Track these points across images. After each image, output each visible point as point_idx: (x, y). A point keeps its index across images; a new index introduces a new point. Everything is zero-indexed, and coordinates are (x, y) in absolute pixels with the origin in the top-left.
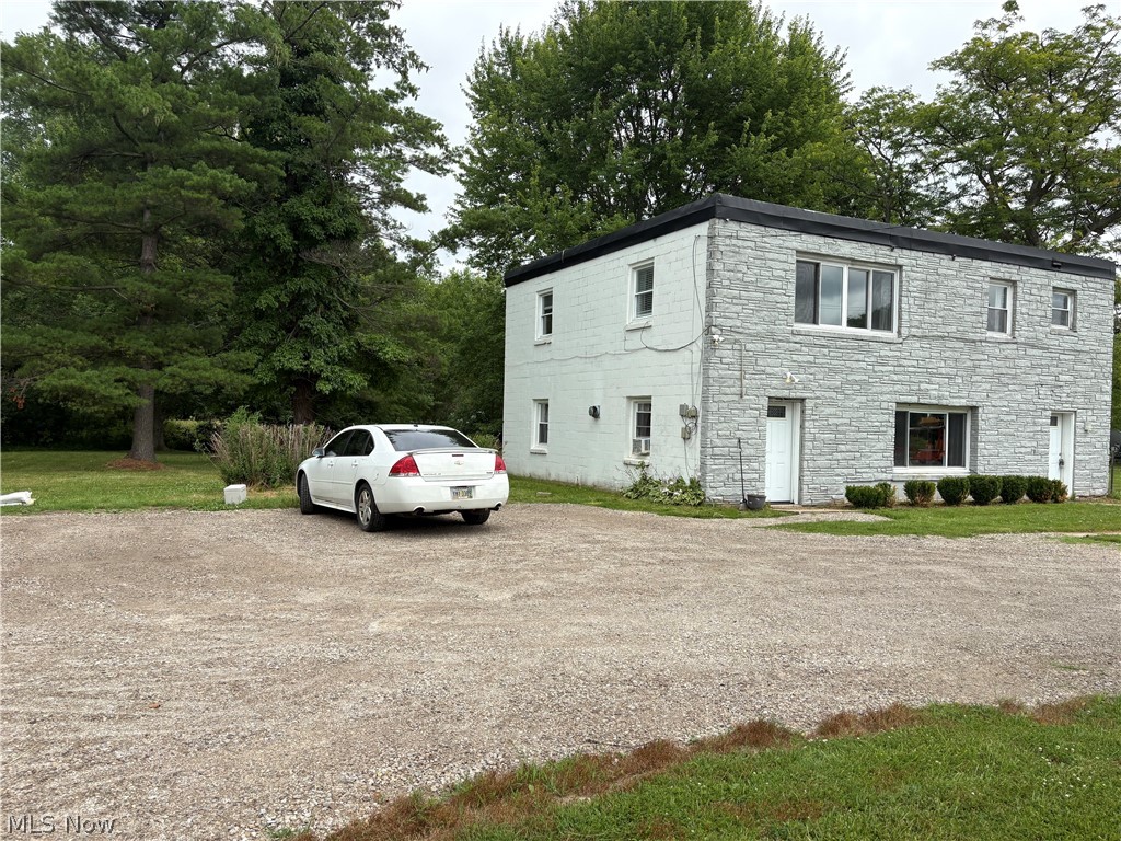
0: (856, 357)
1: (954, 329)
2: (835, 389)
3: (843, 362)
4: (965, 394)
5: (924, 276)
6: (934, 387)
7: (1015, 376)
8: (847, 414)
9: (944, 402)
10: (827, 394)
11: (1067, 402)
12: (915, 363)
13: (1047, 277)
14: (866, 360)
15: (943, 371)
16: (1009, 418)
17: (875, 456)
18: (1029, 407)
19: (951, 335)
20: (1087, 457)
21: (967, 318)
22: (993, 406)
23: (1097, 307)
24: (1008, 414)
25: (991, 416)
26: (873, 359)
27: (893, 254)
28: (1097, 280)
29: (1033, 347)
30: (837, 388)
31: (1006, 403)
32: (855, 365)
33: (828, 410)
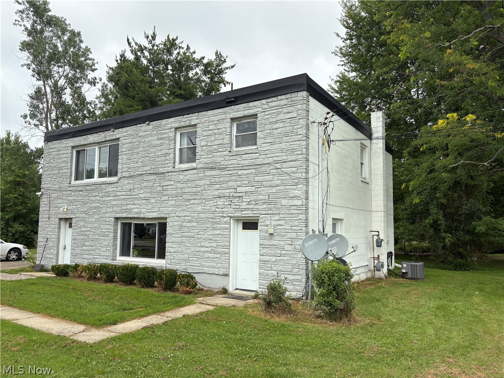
0: (95, 194)
1: (149, 168)
2: (85, 212)
3: (88, 198)
4: (156, 209)
5: (130, 140)
6: (136, 206)
7: (195, 193)
8: (90, 225)
9: (142, 216)
10: (81, 215)
11: (246, 209)
12: (124, 193)
13: (225, 113)
14: (100, 195)
15: (142, 196)
16: (191, 224)
17: (103, 249)
18: (207, 215)
19: (148, 172)
20: (274, 259)
21: (159, 159)
22: (178, 216)
23: (282, 121)
24: (190, 221)
25: (176, 223)
26: (103, 194)
27: (114, 133)
28: (279, 97)
29: (212, 169)
30: (85, 211)
31: (187, 214)
32: (93, 198)
33: (82, 224)
